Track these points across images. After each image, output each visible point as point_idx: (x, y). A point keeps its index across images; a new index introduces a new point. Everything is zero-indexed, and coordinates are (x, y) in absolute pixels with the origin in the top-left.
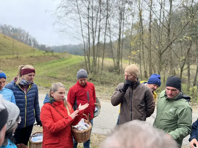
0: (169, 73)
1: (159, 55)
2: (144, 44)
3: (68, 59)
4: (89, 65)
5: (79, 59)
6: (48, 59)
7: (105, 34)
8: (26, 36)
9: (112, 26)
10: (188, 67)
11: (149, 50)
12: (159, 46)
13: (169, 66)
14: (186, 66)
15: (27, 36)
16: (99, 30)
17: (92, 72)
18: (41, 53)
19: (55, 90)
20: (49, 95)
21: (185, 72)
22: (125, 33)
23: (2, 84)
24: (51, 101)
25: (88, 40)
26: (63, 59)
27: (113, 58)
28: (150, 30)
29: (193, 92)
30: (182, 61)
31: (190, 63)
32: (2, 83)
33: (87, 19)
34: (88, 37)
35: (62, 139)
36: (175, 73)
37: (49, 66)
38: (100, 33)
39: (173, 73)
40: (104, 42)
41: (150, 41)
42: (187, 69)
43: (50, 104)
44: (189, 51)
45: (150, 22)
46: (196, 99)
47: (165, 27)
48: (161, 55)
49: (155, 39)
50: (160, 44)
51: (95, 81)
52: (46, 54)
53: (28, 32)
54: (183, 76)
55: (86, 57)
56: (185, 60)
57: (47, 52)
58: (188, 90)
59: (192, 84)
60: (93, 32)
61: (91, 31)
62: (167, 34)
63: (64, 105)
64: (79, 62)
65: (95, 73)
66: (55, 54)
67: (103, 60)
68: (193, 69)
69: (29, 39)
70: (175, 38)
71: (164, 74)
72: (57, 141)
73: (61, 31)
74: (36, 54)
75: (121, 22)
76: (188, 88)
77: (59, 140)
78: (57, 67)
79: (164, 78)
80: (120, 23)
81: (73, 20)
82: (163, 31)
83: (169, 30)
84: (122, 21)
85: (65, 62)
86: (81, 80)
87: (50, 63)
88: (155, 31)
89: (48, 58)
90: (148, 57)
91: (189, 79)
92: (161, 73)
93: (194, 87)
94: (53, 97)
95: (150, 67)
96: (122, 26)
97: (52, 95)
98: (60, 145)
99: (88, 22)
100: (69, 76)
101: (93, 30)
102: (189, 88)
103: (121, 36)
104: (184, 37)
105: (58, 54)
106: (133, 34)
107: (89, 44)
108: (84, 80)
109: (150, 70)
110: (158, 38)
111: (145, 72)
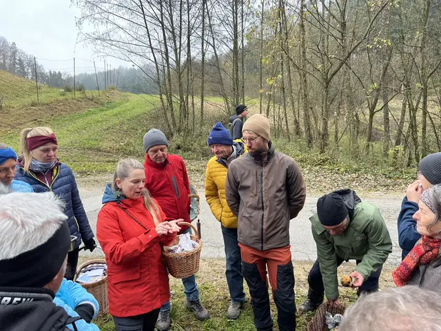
0: (347, 122)
1: (325, 84)
2: (291, 60)
3: (120, 104)
4: (172, 115)
5: (148, 102)
6: (75, 108)
7: (203, 39)
8: (9, 54)
9: (216, 21)
10: (386, 105)
11: (302, 72)
12: (323, 63)
13: (346, 105)
14: (380, 105)
15: (14, 53)
16: (189, 32)
17: (179, 131)
18: (55, 94)
19: (124, 176)
20: (113, 186)
21: (379, 116)
22: (247, 36)
23: (11, 173)
24: (118, 197)
25: (164, 56)
26: (110, 105)
27: (225, 97)
28: (302, 26)
29: (394, 158)
30: (371, 93)
31: (390, 97)
32: (11, 170)
33: (159, 7)
34: (163, 49)
35: (146, 271)
36: (358, 121)
37: (80, 123)
38: (191, 38)
39: (354, 121)
40: (201, 58)
41: (304, 53)
42: (383, 110)
43: (115, 203)
44: (385, 69)
45: (302, 8)
46: (402, 172)
47: (334, 17)
48: (327, 83)
49: (315, 48)
50: (325, 58)
51: (188, 150)
52: (69, 95)
53: (14, 43)
54: (375, 125)
55: (164, 97)
56: (378, 90)
57: (68, 90)
58: (386, 155)
59: (394, 142)
60: (174, 37)
61: (168, 34)
62: (339, 35)
63: (144, 205)
64: (148, 109)
65: (188, 132)
66: (89, 94)
67: (202, 102)
68: (394, 109)
69: (20, 60)
70: (356, 43)
71: (335, 123)
72: (137, 276)
73: (99, 38)
74: (43, 98)
75: (237, 9)
76: (385, 151)
77: (141, 273)
78: (99, 124)
79: (337, 132)
80: (235, 13)
81: (124, 10)
82: (331, 28)
83: (344, 25)
84: (240, 8)
85: (116, 110)
86: (156, 151)
87: (80, 117)
88: (314, 29)
89: (75, 104)
90: (301, 89)
91: (387, 131)
92: (329, 122)
93: (397, 147)
94: (121, 190)
95: (306, 111)
96: (239, 20)
97: (119, 186)
98: (143, 283)
99: (162, 14)
100: (128, 144)
101: (173, 32)
102: (387, 149)
103: (239, 43)
104: (376, 39)
105: (95, 93)
106: (264, 38)
107: (168, 67)
108: (162, 150)
109: (307, 117)
110: (321, 44)
111: (296, 122)
